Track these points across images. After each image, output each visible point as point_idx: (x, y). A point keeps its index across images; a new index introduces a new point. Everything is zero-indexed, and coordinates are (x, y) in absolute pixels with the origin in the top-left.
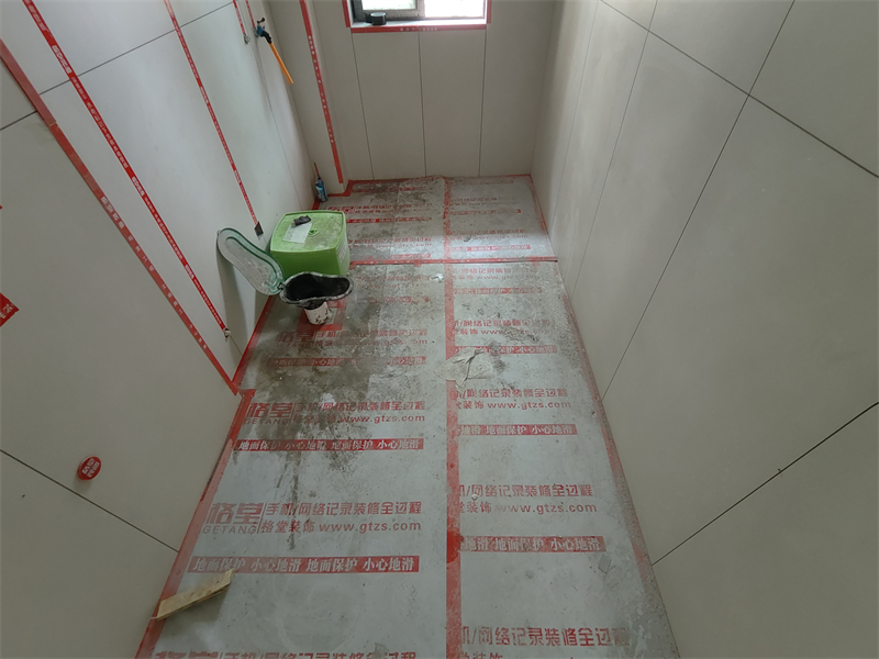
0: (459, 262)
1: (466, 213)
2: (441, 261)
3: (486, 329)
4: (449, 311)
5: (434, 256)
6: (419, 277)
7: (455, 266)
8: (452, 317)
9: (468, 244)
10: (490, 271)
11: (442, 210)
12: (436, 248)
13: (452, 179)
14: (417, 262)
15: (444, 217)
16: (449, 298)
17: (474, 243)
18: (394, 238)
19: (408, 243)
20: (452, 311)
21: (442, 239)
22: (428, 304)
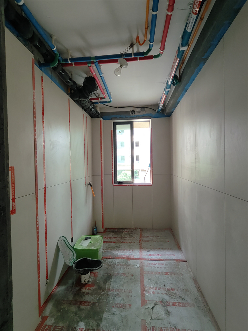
0: (146, 260)
1: (148, 241)
2: (138, 259)
3: (159, 291)
4: (142, 282)
5: (135, 257)
6: (129, 265)
7: (144, 261)
8: (144, 285)
9: (149, 253)
10: (159, 264)
11: (139, 240)
12: (137, 254)
13: (142, 229)
14: (128, 259)
15: (140, 242)
16: (142, 275)
17: (152, 252)
18: (120, 249)
19: (125, 251)
20: (143, 281)
21: (139, 250)
22: (133, 277)
